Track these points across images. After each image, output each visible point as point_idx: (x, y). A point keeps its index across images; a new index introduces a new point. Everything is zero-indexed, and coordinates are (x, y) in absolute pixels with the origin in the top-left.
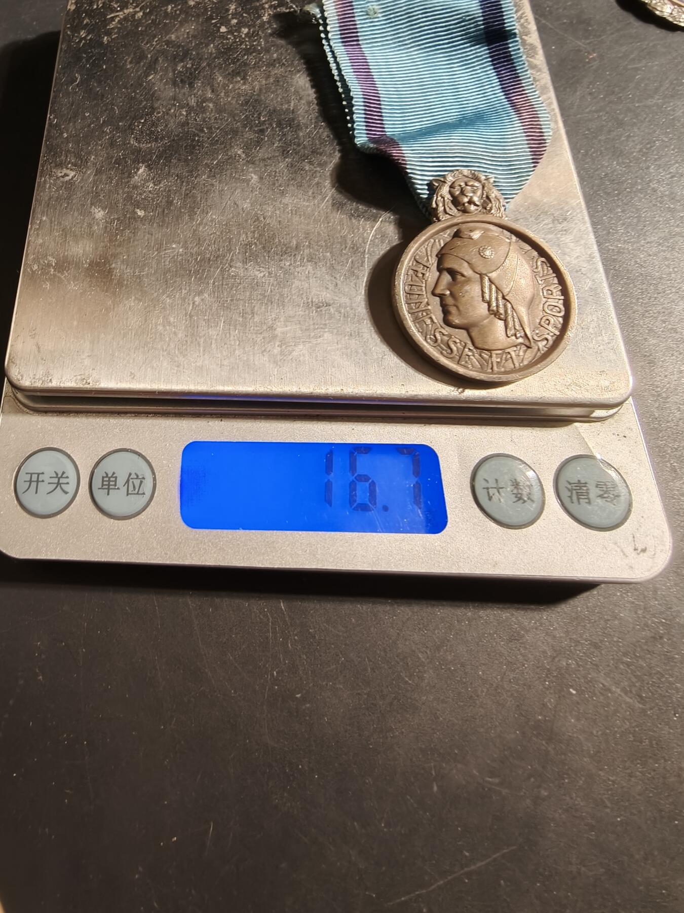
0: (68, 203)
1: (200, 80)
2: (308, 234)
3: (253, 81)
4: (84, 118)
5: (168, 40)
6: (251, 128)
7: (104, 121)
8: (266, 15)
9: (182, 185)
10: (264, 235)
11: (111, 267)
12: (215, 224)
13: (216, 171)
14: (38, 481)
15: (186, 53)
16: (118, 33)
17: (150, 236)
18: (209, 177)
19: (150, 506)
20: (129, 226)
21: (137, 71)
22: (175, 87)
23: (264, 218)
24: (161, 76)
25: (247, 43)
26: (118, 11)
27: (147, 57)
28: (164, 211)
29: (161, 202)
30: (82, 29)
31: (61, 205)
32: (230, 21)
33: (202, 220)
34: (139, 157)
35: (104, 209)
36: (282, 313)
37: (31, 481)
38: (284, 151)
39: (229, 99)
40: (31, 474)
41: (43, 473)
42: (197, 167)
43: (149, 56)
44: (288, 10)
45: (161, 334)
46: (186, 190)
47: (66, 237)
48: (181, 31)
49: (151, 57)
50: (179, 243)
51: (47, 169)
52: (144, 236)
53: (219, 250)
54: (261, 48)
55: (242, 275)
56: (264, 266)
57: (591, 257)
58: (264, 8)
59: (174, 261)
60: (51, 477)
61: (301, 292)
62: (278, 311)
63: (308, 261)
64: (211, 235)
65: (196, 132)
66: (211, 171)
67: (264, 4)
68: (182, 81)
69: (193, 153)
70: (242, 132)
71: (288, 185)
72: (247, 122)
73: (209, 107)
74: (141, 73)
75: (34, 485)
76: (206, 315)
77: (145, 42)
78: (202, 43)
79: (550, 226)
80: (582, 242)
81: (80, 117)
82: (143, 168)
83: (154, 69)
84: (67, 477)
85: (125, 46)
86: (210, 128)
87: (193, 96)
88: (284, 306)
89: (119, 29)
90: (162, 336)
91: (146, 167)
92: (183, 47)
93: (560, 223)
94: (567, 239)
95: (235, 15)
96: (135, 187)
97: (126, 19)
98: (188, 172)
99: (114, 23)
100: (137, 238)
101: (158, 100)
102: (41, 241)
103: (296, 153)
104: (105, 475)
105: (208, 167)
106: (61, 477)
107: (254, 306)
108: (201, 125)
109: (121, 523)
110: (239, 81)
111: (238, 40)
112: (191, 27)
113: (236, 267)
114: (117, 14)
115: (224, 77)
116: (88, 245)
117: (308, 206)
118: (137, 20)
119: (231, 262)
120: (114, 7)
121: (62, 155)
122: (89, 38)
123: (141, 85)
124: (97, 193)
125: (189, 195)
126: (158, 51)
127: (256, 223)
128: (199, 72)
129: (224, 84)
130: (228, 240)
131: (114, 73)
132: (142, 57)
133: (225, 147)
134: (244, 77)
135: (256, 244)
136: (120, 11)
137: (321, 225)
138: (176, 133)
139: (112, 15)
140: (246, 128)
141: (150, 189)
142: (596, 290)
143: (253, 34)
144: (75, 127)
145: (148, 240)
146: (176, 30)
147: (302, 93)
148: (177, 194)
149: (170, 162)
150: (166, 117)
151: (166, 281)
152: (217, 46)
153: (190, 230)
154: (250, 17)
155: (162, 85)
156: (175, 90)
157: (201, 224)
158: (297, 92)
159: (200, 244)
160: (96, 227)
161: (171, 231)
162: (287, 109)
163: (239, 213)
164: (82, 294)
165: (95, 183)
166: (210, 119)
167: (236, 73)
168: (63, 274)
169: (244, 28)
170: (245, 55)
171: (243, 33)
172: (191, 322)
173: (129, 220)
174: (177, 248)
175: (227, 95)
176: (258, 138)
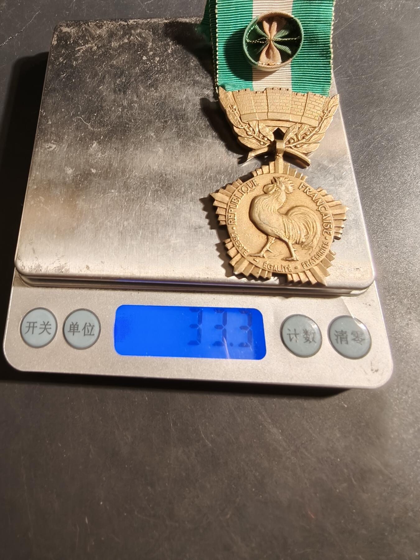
0: (51, 164)
1: (130, 89)
2: (191, 185)
3: (161, 91)
4: (61, 112)
5: (111, 65)
6: (159, 120)
7: (73, 114)
8: (170, 49)
9: (118, 154)
10: (165, 185)
11: (76, 203)
12: (137, 178)
13: (138, 145)
14: (33, 327)
15: (122, 73)
16: (82, 59)
17: (99, 185)
18: (134, 149)
19: (97, 342)
20: (87, 179)
21: (93, 83)
22: (115, 94)
23: (166, 175)
24: (107, 87)
25: (159, 67)
26: (82, 46)
27: (99, 74)
28: (107, 170)
29: (106, 164)
30: (61, 57)
31: (47, 166)
32: (149, 52)
33: (129, 176)
34: (94, 137)
35: (72, 168)
36: (174, 232)
37: (29, 327)
38: (178, 134)
39: (147, 102)
40: (30, 323)
41: (36, 322)
42: (127, 144)
43: (100, 74)
45: (104, 243)
46: (120, 157)
47: (50, 185)
48: (119, 59)
50: (116, 189)
51: (39, 143)
52: (96, 185)
53: (139, 194)
54: (167, 70)
55: (152, 209)
56: (165, 204)
57: (355, 201)
58: (169, 45)
59: (113, 200)
60: (41, 325)
61: (186, 220)
62: (172, 231)
63: (190, 201)
64: (135, 184)
65: (127, 122)
66: (135, 146)
67: (169, 42)
68: (119, 90)
69: (125, 134)
70: (154, 122)
71: (180, 155)
72: (158, 116)
73: (135, 106)
74: (95, 85)
75: (31, 329)
76: (130, 233)
77: (98, 65)
78: (131, 67)
79: (332, 182)
80: (350, 191)
81: (59, 111)
83: (103, 83)
84: (50, 325)
85: (86, 68)
86: (135, 120)
87: (125, 99)
88: (176, 228)
89: (83, 57)
90: (105, 245)
91: (97, 143)
92: (120, 69)
93: (338, 180)
94: (342, 190)
95: (151, 50)
96: (91, 155)
97: (86, 51)
98: (122, 146)
99: (79, 53)
100: (92, 186)
101: (105, 102)
102: (35, 187)
103: (186, 136)
104: (72, 324)
105: (134, 143)
106: (47, 324)
107: (158, 228)
108: (130, 118)
109: (80, 351)
110: (153, 91)
111: (153, 65)
112: (125, 57)
113: (148, 205)
114: (82, 47)
115: (144, 88)
116: (63, 190)
118: (93, 52)
119: (145, 201)
120: (80, 43)
121: (48, 135)
122: (64, 62)
123: (95, 92)
124: (68, 158)
125: (122, 160)
126: (105, 70)
127: (161, 178)
128: (129, 85)
129: (144, 92)
130: (144, 188)
131: (80, 85)
132: (96, 74)
133: (144, 131)
134: (156, 88)
135: (160, 190)
137: (198, 180)
138: (115, 122)
139: (79, 48)
140: (156, 120)
141: (99, 156)
142: (356, 220)
143: (162, 62)
144: (56, 118)
145: (98, 187)
146: (116, 58)
147: (190, 98)
148: (115, 160)
149: (111, 140)
150: (109, 112)
151: (108, 212)
152: (141, 68)
153: (122, 182)
154: (161, 50)
155: (107, 92)
156: (115, 96)
157: (129, 178)
158: (187, 98)
159: (127, 190)
160: (68, 179)
161: (111, 182)
162: (181, 108)
163: (151, 172)
164: (59, 219)
165: (67, 152)
166: (135, 114)
167: (151, 86)
168: (48, 207)
169: (157, 58)
170: (157, 74)
171: (156, 60)
172: (122, 237)
173: (87, 175)
174: (115, 192)
175: (146, 99)
176: (163, 126)
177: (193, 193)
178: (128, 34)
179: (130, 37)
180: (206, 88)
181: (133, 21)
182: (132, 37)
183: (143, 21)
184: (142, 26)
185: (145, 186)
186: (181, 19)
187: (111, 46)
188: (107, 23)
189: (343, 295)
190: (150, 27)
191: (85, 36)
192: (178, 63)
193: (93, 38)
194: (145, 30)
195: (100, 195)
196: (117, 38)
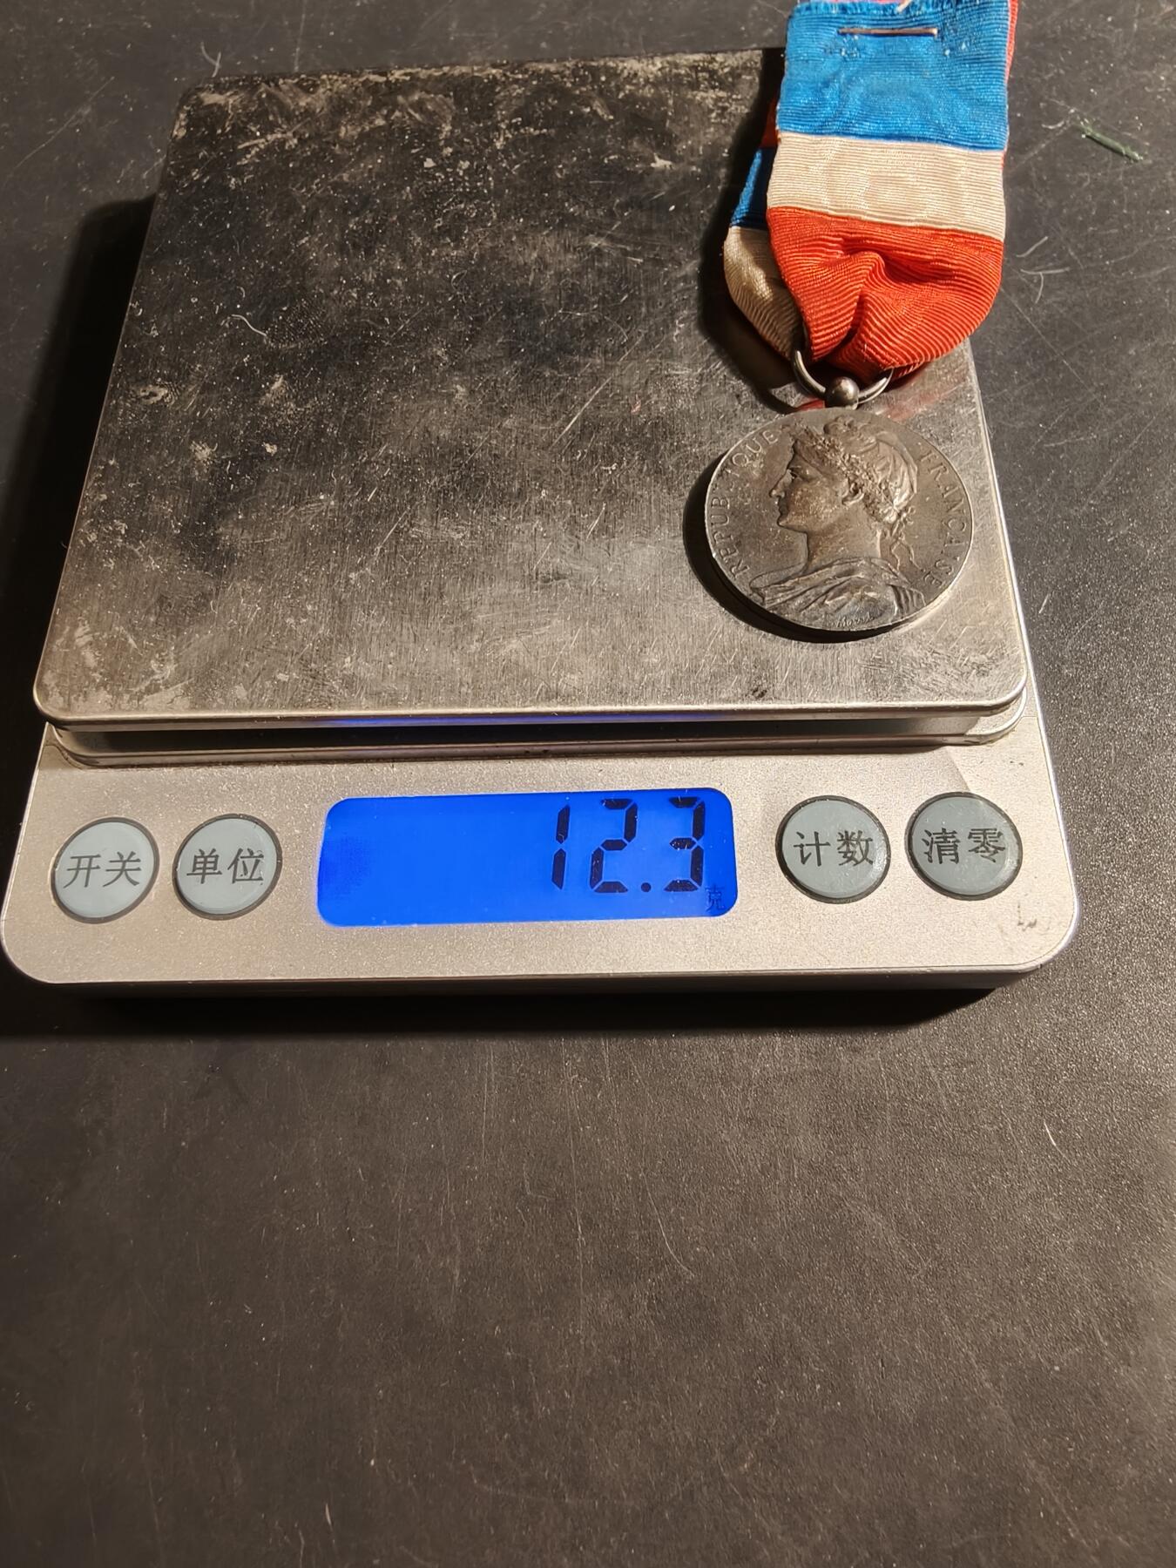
0: (153, 438)
1: (385, 243)
2: (540, 473)
3: (470, 244)
4: (189, 306)
5: (336, 182)
6: (462, 315)
7: (222, 310)
8: (502, 139)
9: (341, 405)
10: (469, 476)
11: (217, 532)
12: (392, 462)
13: (399, 381)
14: (89, 869)
15: (366, 202)
16: (255, 172)
17: (284, 483)
18: (386, 391)
20: (251, 469)
21: (282, 231)
22: (342, 254)
23: (471, 451)
24: (320, 239)
25: (467, 184)
26: (257, 138)
27: (301, 208)
28: (309, 445)
29: (306, 431)
30: (196, 167)
31: (141, 441)
32: (441, 149)
33: (371, 456)
34: (273, 363)
35: (211, 444)
37: (78, 869)
38: (512, 349)
39: (430, 272)
40: (80, 858)
41: (98, 856)
42: (369, 378)
43: (304, 207)
44: (537, 132)
45: (290, 631)
46: (348, 413)
47: (146, 489)
48: (359, 168)
49: (307, 209)
50: (331, 493)
51: (121, 386)
52: (274, 484)
53: (394, 501)
54: (489, 191)
55: (429, 537)
56: (465, 523)
58: (498, 129)
59: (321, 521)
60: (111, 861)
61: (521, 560)
62: (481, 589)
63: (536, 513)
64: (384, 478)
65: (372, 323)
66: (391, 381)
67: (499, 122)
68: (355, 245)
69: (363, 356)
70: (447, 323)
71: (513, 402)
72: (458, 307)
73: (396, 284)
74: (289, 235)
75: (83, 874)
76: (365, 600)
77: (299, 185)
78: (390, 186)
81: (182, 304)
82: (281, 380)
83: (311, 227)
84: (138, 860)
85: (264, 192)
86: (394, 318)
89: (257, 165)
90: (294, 634)
91: (285, 379)
92: (360, 192)
95: (448, 143)
96: (266, 410)
97: (269, 149)
98: (354, 384)
99: (248, 156)
100: (263, 487)
101: (313, 276)
102: (104, 497)
103: (531, 352)
104: (199, 854)
105: (387, 376)
106: (128, 859)
108: (380, 313)
109: (220, 923)
110: (449, 244)
111: (451, 180)
112: (376, 162)
113: (419, 527)
114: (256, 142)
115: (425, 238)
116: (181, 499)
117: (543, 431)
118: (287, 151)
119: (412, 519)
120: (252, 132)
121: (147, 364)
122: (205, 181)
123: (287, 253)
124: (201, 421)
125: (353, 420)
126: (317, 198)
127: (458, 459)
128: (384, 232)
129: (423, 247)
130: (410, 486)
131: (244, 235)
132: (293, 208)
133: (416, 345)
134: (457, 236)
135: (455, 489)
136: (260, 137)
137: (561, 459)
138: (339, 326)
139: (248, 144)
140: (453, 316)
141: (290, 412)
143: (477, 170)
144: (172, 320)
145: (280, 488)
146: (352, 166)
147: (549, 259)
148: (333, 419)
149: (325, 370)
150: (324, 301)
151: (305, 552)
152: (417, 190)
153: (349, 474)
154: (475, 143)
155: (321, 252)
156: (343, 260)
157: (369, 462)
158: (541, 258)
159: (364, 493)
160: (197, 473)
161: (318, 474)
162: (522, 285)
163: (431, 445)
164: (166, 575)
165: (199, 405)
166: (396, 303)
167: (444, 231)
168: (137, 545)
169: (464, 161)
170: (461, 202)
171: (460, 168)
172: (341, 610)
173: (251, 460)
174: (325, 500)
175: (426, 266)
176: (471, 330)
177: (544, 495)
178: (385, 104)
179: (391, 112)
180: (592, 233)
181: (402, 72)
182: (397, 113)
183: (429, 72)
184: (426, 84)
185: (413, 480)
186: (534, 64)
187: (337, 136)
188: (330, 80)
189: (950, 740)
190: (448, 85)
191: (266, 113)
192: (521, 173)
193: (289, 117)
194: (436, 94)
195: (286, 510)
196: (356, 116)
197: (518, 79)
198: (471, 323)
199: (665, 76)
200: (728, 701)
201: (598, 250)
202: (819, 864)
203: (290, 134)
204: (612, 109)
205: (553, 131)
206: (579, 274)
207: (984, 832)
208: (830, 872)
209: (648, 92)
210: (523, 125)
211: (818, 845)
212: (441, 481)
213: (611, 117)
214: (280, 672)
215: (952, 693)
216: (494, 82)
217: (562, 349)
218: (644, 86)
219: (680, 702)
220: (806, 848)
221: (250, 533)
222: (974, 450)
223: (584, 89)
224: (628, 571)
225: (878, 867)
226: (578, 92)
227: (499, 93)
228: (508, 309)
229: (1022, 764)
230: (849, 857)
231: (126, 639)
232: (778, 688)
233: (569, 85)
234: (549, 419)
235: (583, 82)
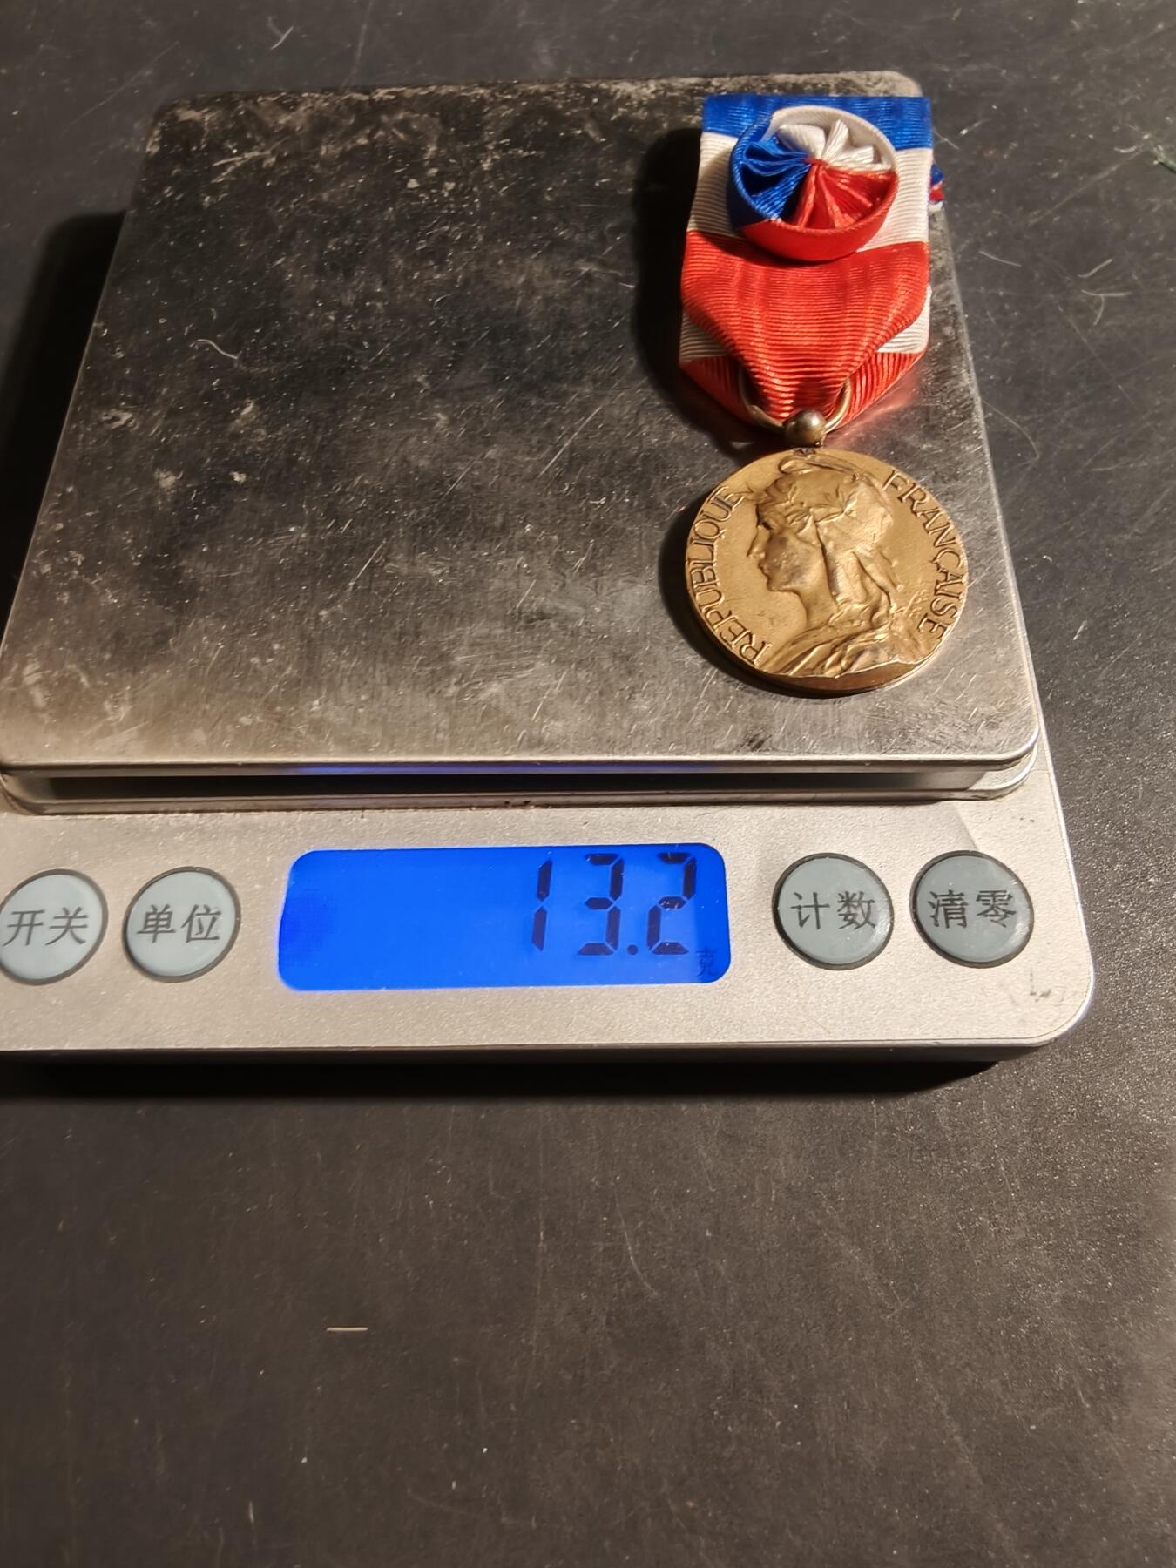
0: (114, 464)
1: (365, 265)
2: (524, 506)
3: (455, 267)
4: (156, 327)
5: (315, 202)
6: (444, 341)
7: (190, 333)
8: (489, 160)
9: (315, 432)
10: (449, 509)
11: (180, 564)
12: (368, 493)
13: (377, 408)
14: (32, 925)
15: (346, 222)
16: (231, 190)
17: (251, 514)
18: (363, 419)
19: (226, 958)
20: (218, 499)
21: (257, 251)
22: (320, 276)
24: (298, 259)
25: (452, 205)
26: (233, 156)
27: (278, 228)
28: (279, 474)
29: (277, 459)
30: (168, 185)
31: (102, 468)
32: (425, 169)
33: (344, 488)
34: (245, 387)
35: (176, 473)
37: (19, 925)
38: (496, 376)
39: (412, 295)
40: (22, 914)
41: (41, 912)
42: (345, 404)
44: (526, 154)
45: (255, 671)
46: (322, 441)
47: (105, 518)
48: (340, 187)
49: (284, 229)
50: (302, 525)
51: (83, 409)
52: (242, 514)
53: (369, 534)
54: (475, 213)
55: (405, 573)
56: (444, 558)
58: (485, 150)
59: (290, 554)
60: (56, 918)
61: (503, 598)
62: (460, 628)
63: (520, 549)
65: (349, 347)
66: (368, 409)
67: (486, 143)
68: (334, 268)
69: (340, 381)
70: (429, 348)
71: (497, 431)
72: (440, 332)
73: (376, 307)
74: (264, 255)
75: (24, 930)
77: (276, 204)
78: (372, 206)
81: (149, 325)
82: (252, 405)
83: (288, 248)
84: (84, 917)
85: (239, 211)
86: (373, 342)
87: (349, 290)
89: (232, 183)
90: (259, 674)
91: (256, 404)
92: (340, 212)
95: (433, 163)
96: (235, 436)
97: (245, 167)
98: (329, 410)
99: (224, 174)
100: (230, 517)
101: (288, 297)
102: (60, 526)
103: (517, 380)
104: (151, 910)
105: (365, 402)
106: (75, 916)
108: (358, 337)
109: (172, 986)
110: (432, 267)
111: (435, 201)
112: (358, 181)
113: (395, 562)
114: (232, 159)
115: (407, 260)
116: (141, 530)
117: (528, 462)
118: (264, 170)
119: (387, 554)
120: (229, 149)
121: (111, 387)
122: (178, 198)
123: (262, 274)
124: (166, 447)
125: (327, 448)
126: (295, 218)
128: (364, 254)
129: (405, 269)
130: (386, 519)
131: (216, 255)
132: (269, 228)
133: (396, 371)
134: (441, 259)
135: (434, 522)
136: (237, 155)
137: (547, 492)
138: (315, 350)
139: (223, 162)
140: (434, 341)
141: (261, 439)
143: (462, 192)
144: (138, 342)
145: (248, 520)
146: (332, 186)
147: (536, 284)
148: (307, 447)
149: (299, 395)
150: (299, 324)
151: (273, 587)
152: (400, 211)
154: (461, 164)
155: (298, 273)
156: (320, 282)
157: (342, 493)
158: (528, 283)
159: (337, 526)
160: (160, 502)
161: (289, 505)
162: (508, 310)
163: (409, 475)
164: (124, 610)
165: (165, 431)
166: (375, 326)
167: (427, 255)
168: (94, 578)
169: (449, 181)
170: (445, 224)
171: (445, 189)
172: (310, 650)
173: (219, 488)
174: (297, 533)
175: (408, 288)
176: (455, 356)
177: (528, 529)
178: (368, 124)
179: (374, 131)
180: (581, 256)
181: (387, 91)
182: (381, 133)
183: (415, 91)
184: (411, 103)
185: (390, 513)
186: (524, 85)
187: (317, 154)
188: (311, 97)
189: (957, 795)
190: (434, 105)
191: (243, 130)
192: (509, 194)
193: (268, 135)
194: (422, 113)
195: (254, 542)
196: (339, 133)
197: (508, 100)
198: (454, 348)
199: (659, 98)
200: (722, 751)
201: (588, 274)
202: (818, 927)
203: (268, 152)
204: (604, 129)
205: (542, 153)
206: (568, 299)
207: (993, 894)
208: (830, 937)
209: (642, 115)
210: (511, 146)
211: (817, 907)
212: (419, 514)
213: (603, 140)
214: (242, 715)
215: (961, 747)
216: (482, 101)
217: (550, 377)
218: (638, 108)
219: (672, 752)
220: (803, 909)
221: (214, 567)
222: (982, 489)
223: (575, 110)
224: (617, 612)
225: (881, 930)
226: (568, 114)
227: (486, 113)
228: (494, 336)
229: (1033, 821)
230: (850, 920)
231: (79, 678)
232: (776, 738)
233: (560, 106)
234: (535, 450)
235: (575, 104)
